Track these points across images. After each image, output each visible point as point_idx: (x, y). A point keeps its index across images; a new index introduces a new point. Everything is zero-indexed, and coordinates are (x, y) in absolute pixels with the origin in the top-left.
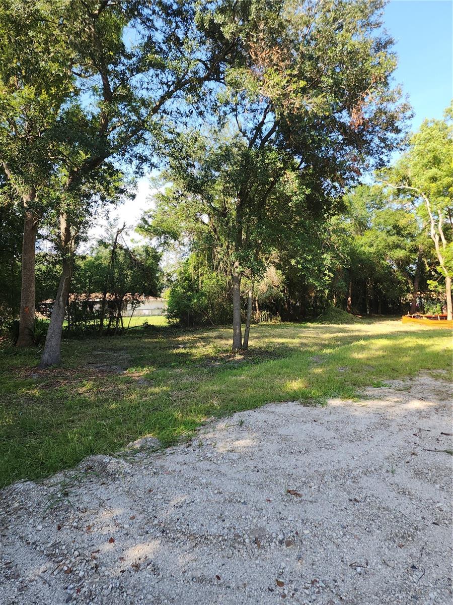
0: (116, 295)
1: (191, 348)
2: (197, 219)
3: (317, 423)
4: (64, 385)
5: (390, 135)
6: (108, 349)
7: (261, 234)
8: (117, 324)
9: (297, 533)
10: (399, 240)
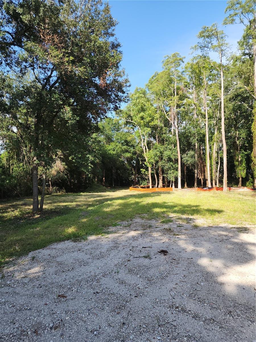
2: (9, 130)
3: (80, 251)
5: (120, 94)
7: (51, 141)
9: (62, 320)
10: (127, 148)
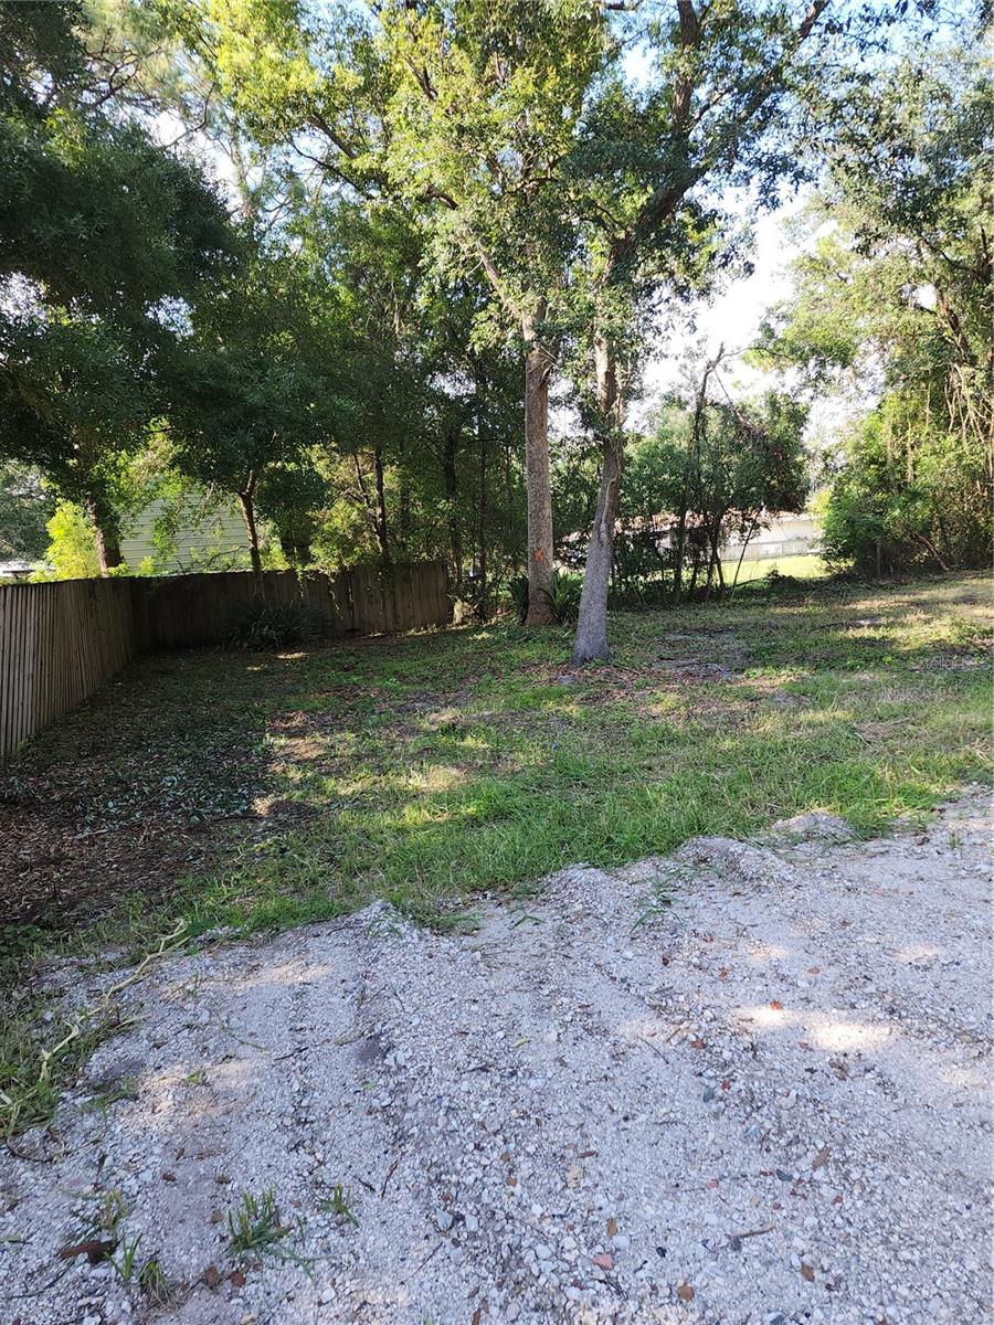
0: (705, 514)
1: (890, 626)
2: (904, 303)
4: (619, 698)
6: (696, 630)
8: (710, 576)
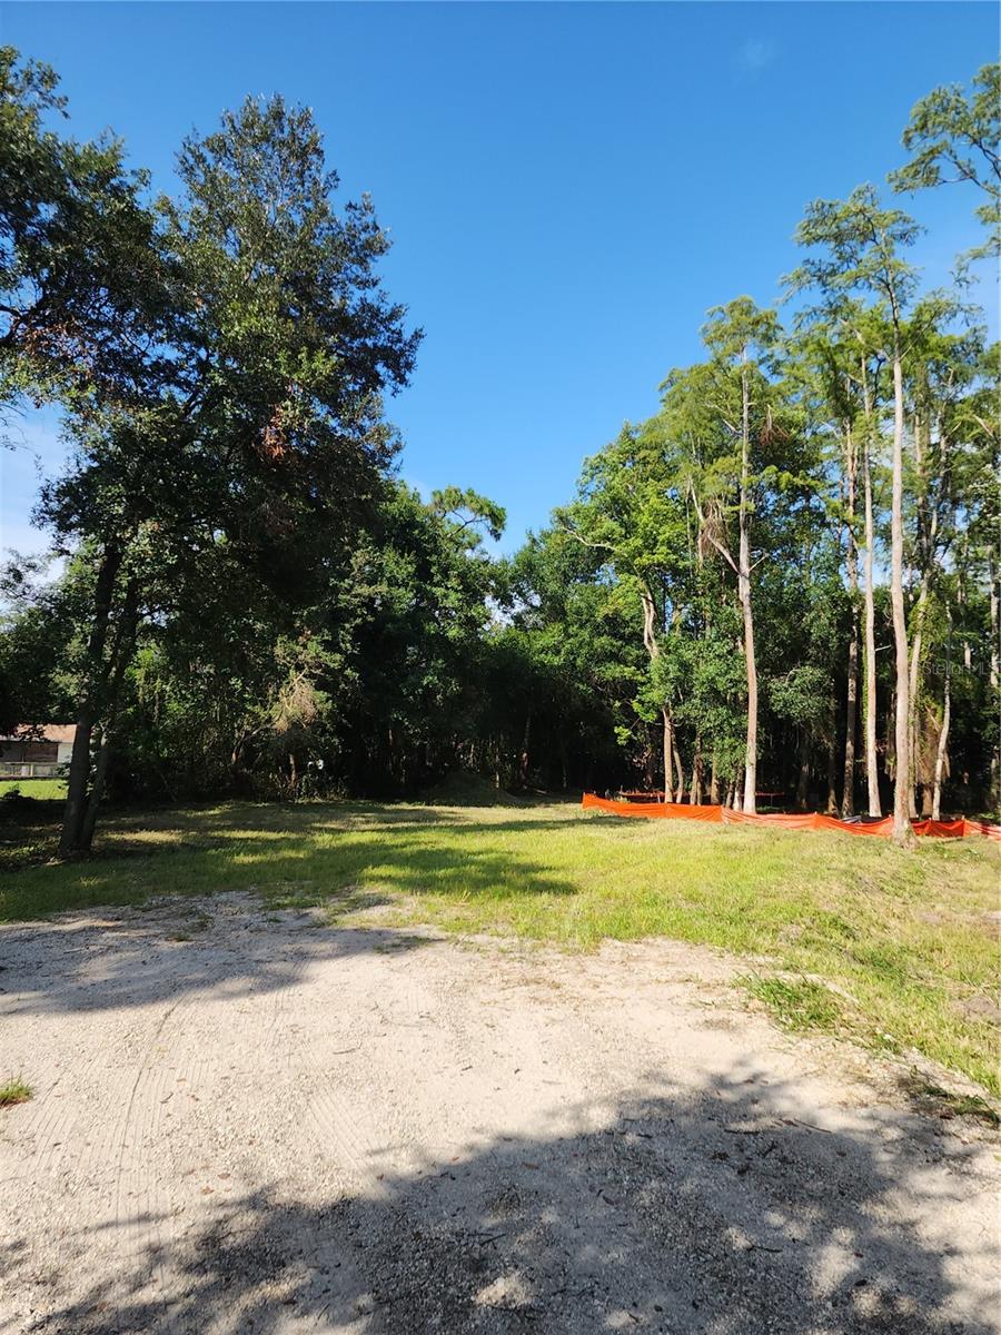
10: (612, 645)
